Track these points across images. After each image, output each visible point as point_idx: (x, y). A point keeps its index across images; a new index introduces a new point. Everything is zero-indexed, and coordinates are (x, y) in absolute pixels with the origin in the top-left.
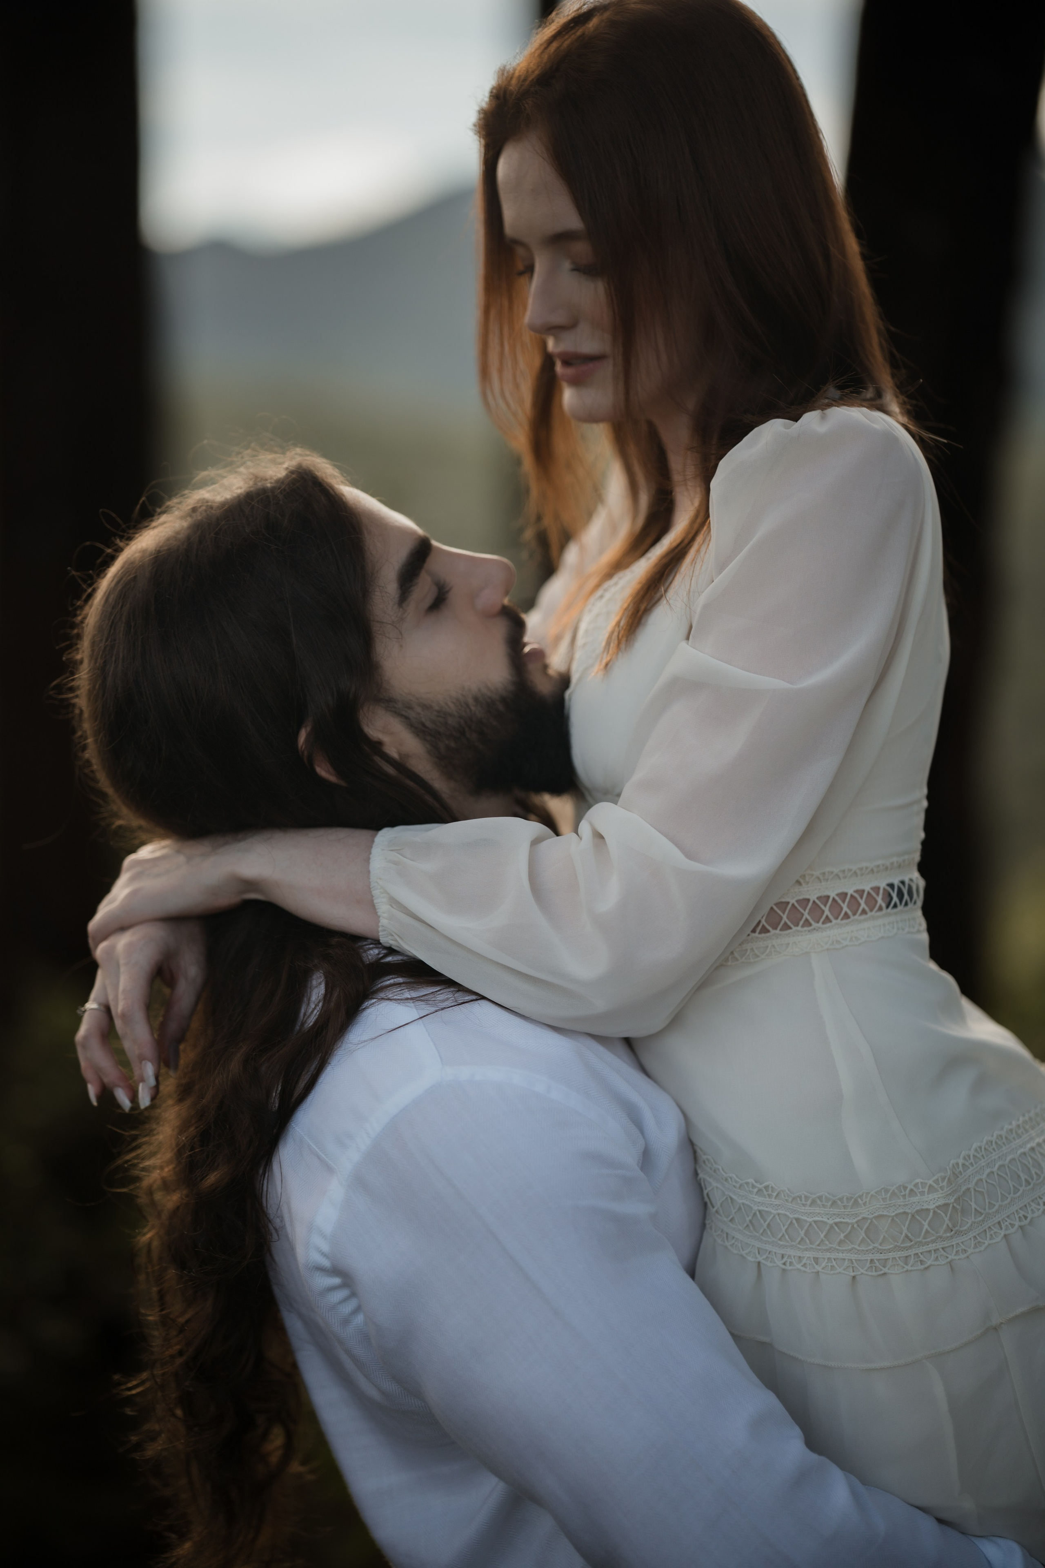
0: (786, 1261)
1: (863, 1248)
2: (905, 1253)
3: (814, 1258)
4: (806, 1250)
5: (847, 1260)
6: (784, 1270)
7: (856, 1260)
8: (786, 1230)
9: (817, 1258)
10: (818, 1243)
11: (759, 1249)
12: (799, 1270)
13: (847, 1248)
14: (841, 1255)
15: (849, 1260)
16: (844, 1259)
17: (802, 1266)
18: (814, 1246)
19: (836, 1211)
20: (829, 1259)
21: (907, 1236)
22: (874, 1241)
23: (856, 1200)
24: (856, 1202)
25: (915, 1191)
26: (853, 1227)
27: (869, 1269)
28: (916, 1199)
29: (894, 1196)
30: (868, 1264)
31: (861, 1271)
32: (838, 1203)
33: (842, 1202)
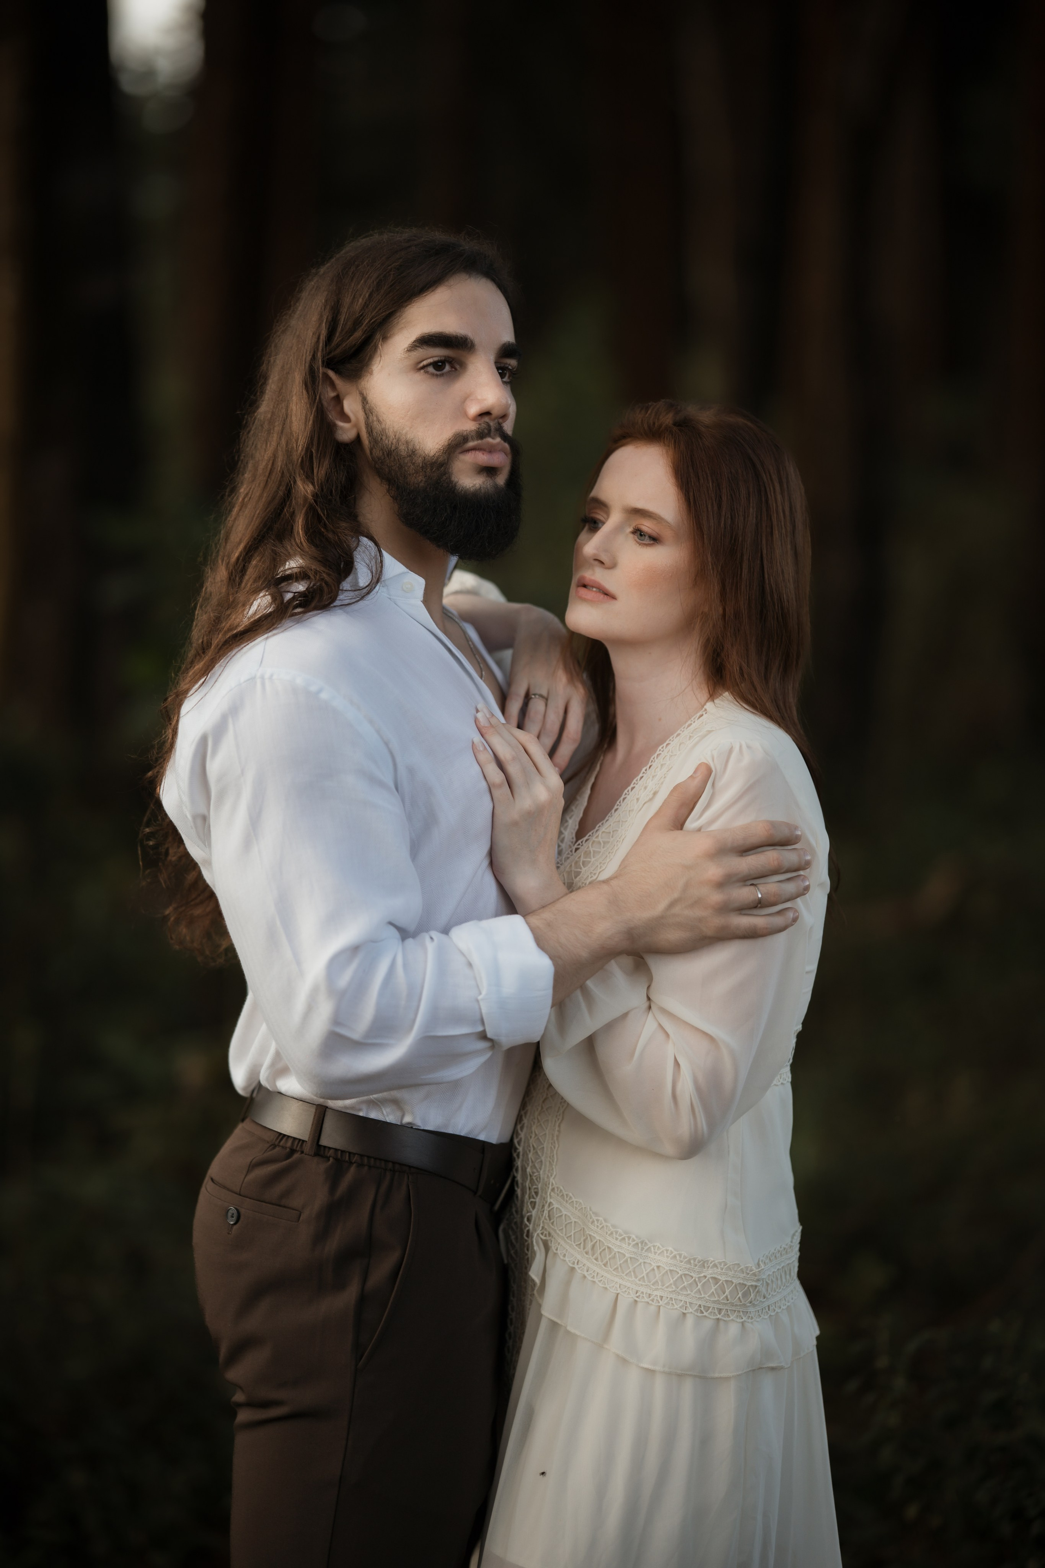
0: (640, 1296)
1: (697, 1296)
2: (721, 1306)
3: (660, 1296)
4: (656, 1289)
5: (683, 1302)
6: (636, 1301)
7: (689, 1303)
8: (648, 1274)
9: (662, 1297)
10: (667, 1285)
11: (620, 1284)
12: (648, 1303)
13: (685, 1293)
14: (680, 1297)
15: (685, 1301)
16: (682, 1301)
17: (651, 1300)
18: (663, 1288)
19: (688, 1266)
20: (671, 1298)
21: (727, 1297)
22: (705, 1293)
23: (704, 1262)
24: (704, 1264)
25: (744, 1270)
26: (695, 1280)
27: (696, 1311)
28: (742, 1275)
29: (729, 1269)
30: (696, 1307)
31: (691, 1310)
32: (692, 1262)
33: (695, 1261)
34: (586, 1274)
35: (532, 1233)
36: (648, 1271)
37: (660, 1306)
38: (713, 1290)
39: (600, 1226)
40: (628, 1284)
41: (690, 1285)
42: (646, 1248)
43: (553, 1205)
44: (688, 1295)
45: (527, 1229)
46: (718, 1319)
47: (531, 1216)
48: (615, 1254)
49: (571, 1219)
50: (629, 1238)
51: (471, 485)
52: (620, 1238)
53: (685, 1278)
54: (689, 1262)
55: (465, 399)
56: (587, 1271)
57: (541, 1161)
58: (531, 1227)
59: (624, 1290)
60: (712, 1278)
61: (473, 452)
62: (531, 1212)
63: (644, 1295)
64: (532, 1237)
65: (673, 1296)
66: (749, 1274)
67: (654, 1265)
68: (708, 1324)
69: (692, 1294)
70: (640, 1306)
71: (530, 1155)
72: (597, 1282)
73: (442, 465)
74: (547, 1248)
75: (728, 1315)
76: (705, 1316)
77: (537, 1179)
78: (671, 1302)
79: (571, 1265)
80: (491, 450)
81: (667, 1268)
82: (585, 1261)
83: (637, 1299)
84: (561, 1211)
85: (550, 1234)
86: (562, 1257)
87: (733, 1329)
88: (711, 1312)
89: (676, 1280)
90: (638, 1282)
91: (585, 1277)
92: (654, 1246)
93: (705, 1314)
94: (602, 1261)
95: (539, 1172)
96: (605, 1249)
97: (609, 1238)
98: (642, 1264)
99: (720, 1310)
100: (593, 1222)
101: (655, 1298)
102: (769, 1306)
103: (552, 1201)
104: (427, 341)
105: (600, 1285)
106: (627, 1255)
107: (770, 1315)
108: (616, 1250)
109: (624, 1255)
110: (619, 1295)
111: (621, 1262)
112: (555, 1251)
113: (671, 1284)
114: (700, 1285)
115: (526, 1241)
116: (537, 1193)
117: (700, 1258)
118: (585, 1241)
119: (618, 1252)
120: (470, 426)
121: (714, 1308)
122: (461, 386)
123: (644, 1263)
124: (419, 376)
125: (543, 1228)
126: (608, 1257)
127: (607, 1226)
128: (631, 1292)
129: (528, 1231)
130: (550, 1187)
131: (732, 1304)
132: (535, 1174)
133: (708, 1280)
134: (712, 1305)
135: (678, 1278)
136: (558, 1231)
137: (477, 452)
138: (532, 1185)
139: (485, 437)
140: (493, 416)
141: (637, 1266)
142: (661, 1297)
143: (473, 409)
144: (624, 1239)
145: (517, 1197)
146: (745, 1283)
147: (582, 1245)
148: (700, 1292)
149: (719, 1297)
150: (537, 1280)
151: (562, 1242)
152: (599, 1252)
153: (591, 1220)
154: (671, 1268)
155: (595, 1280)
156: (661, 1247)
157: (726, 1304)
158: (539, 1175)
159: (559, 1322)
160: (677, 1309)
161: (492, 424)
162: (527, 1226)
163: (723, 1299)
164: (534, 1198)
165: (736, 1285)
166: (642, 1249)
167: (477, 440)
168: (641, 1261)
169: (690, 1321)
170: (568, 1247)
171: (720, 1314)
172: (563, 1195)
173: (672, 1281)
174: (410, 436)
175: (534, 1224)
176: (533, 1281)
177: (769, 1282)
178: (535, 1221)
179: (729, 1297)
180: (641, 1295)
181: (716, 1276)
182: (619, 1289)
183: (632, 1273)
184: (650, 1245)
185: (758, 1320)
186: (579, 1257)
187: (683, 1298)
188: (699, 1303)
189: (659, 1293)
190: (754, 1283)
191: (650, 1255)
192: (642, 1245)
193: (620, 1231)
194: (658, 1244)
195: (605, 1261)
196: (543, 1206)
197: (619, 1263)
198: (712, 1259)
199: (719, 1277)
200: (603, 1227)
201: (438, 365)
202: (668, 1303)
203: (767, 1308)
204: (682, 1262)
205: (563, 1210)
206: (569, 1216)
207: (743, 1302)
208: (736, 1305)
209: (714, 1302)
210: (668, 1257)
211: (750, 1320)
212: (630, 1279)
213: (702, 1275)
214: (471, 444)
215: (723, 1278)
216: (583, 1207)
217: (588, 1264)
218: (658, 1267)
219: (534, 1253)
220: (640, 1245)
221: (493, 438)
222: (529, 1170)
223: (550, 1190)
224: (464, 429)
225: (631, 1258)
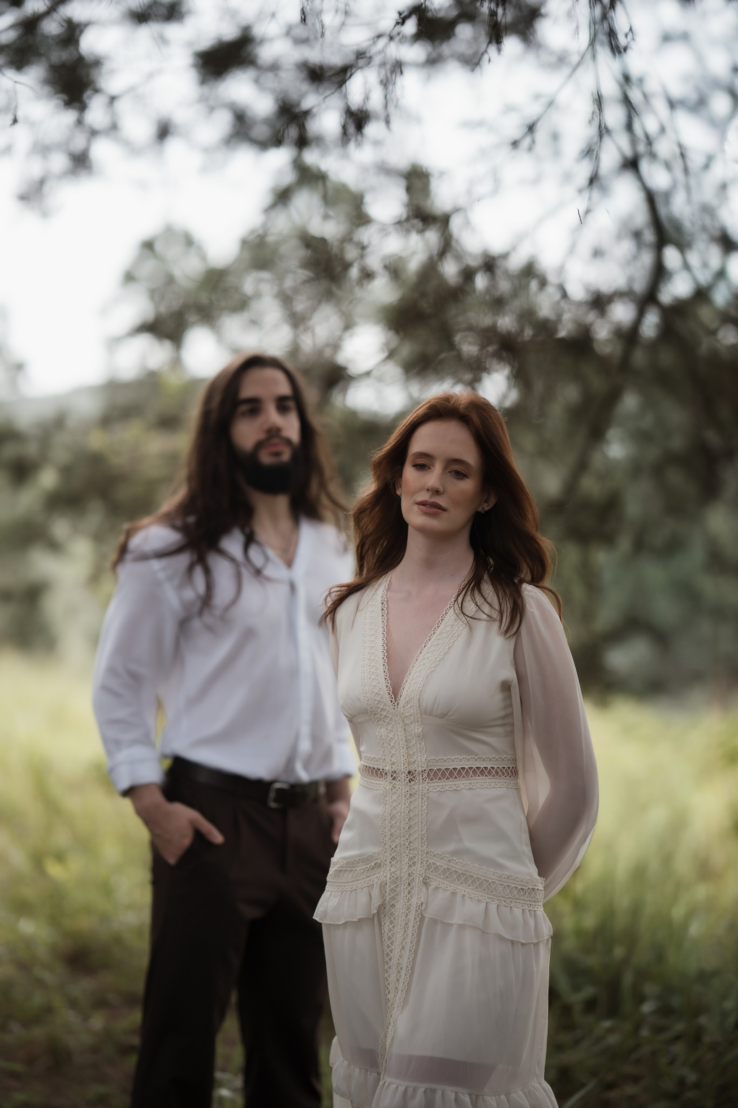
26: (525, 890)
31: (525, 907)
32: (523, 880)
33: (525, 878)
37: (511, 907)
38: (533, 895)
40: (492, 897)
41: (524, 893)
46: (535, 910)
48: (482, 881)
51: (268, 462)
53: (521, 888)
55: (262, 424)
56: (465, 893)
59: (490, 900)
65: (518, 899)
72: (473, 897)
73: (254, 455)
78: (516, 904)
80: (275, 445)
81: (512, 886)
83: (499, 904)
89: (517, 892)
91: (464, 896)
101: (508, 903)
103: (428, 859)
109: (488, 881)
110: (488, 904)
114: (527, 893)
122: (261, 419)
128: (494, 900)
133: (530, 890)
137: (269, 447)
139: (271, 440)
142: (511, 902)
148: (528, 897)
149: (535, 898)
171: (535, 907)
172: (435, 855)
182: (487, 900)
183: (494, 890)
187: (521, 901)
188: (528, 903)
189: (510, 899)
197: (485, 887)
204: (519, 881)
212: (493, 894)
213: (528, 888)
221: (275, 440)
224: (261, 438)
225: (492, 882)
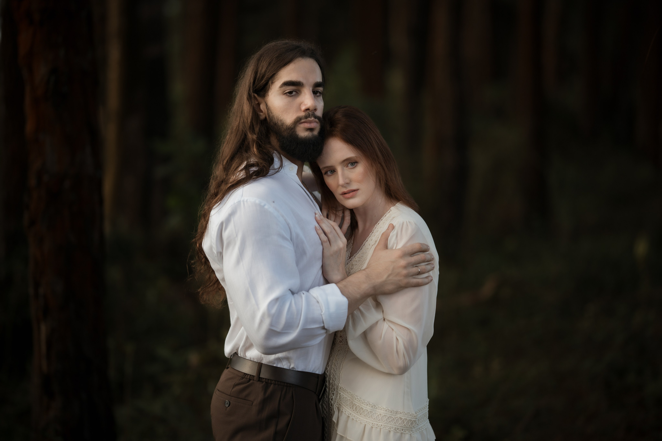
2: (403, 428)
4: (380, 422)
6: (372, 427)
7: (392, 427)
8: (376, 417)
10: (383, 421)
11: (366, 421)
12: (377, 427)
14: (388, 425)
15: (390, 427)
19: (391, 413)
20: (385, 426)
21: (405, 425)
22: (397, 423)
23: (397, 412)
24: (397, 413)
25: (411, 415)
26: (394, 418)
27: (394, 430)
28: (410, 417)
29: (406, 414)
30: (394, 428)
31: (392, 430)
32: (392, 412)
33: (393, 411)
34: (353, 418)
35: (333, 405)
36: (376, 416)
37: (381, 428)
38: (400, 422)
39: (359, 400)
40: (369, 421)
41: (392, 420)
42: (375, 408)
43: (341, 394)
44: (391, 424)
45: (331, 403)
46: (402, 433)
47: (333, 398)
48: (364, 410)
49: (347, 399)
50: (369, 404)
51: (304, 135)
52: (366, 404)
53: (390, 418)
54: (391, 412)
55: (300, 104)
56: (354, 417)
57: (336, 378)
58: (333, 402)
59: (368, 423)
60: (400, 418)
61: (304, 123)
62: (332, 397)
63: (375, 425)
64: (333, 406)
65: (386, 425)
66: (413, 416)
67: (379, 414)
68: (398, 435)
69: (393, 424)
70: (374, 429)
71: (331, 376)
72: (358, 421)
73: (292, 129)
74: (339, 410)
75: (405, 431)
76: (397, 432)
77: (334, 385)
78: (385, 427)
79: (348, 415)
80: (310, 122)
81: (383, 415)
82: (353, 414)
83: (373, 426)
84: (344, 396)
85: (340, 405)
86: (344, 412)
87: (407, 437)
88: (399, 430)
89: (387, 419)
90: (373, 420)
91: (353, 419)
92: (378, 407)
93: (397, 431)
94: (359, 413)
95: (335, 382)
96: (360, 408)
97: (362, 404)
98: (374, 414)
99: (402, 430)
100: (356, 399)
101: (379, 426)
102: (419, 428)
103: (340, 392)
104: (287, 84)
105: (359, 421)
106: (369, 410)
107: (420, 431)
108: (364, 409)
109: (368, 411)
110: (366, 425)
111: (367, 413)
112: (342, 410)
113: (385, 420)
114: (395, 420)
115: (331, 407)
116: (334, 390)
117: (395, 410)
118: (353, 406)
119: (365, 409)
120: (302, 114)
121: (400, 429)
122: (299, 99)
123: (375, 413)
124: (284, 96)
125: (337, 402)
126: (362, 411)
127: (361, 400)
128: (370, 424)
129: (332, 404)
130: (339, 387)
131: (407, 427)
132: (333, 383)
133: (398, 418)
134: (400, 428)
135: (387, 418)
136: (343, 403)
137: (305, 123)
138: (332, 387)
139: (308, 118)
140: (310, 110)
141: (373, 414)
142: (381, 425)
143: (303, 108)
144: (367, 404)
145: (327, 391)
146: (412, 419)
147: (352, 407)
148: (395, 423)
149: (402, 424)
150: (336, 422)
151: (344, 407)
152: (358, 410)
153: (355, 398)
154: (385, 415)
155: (357, 420)
156: (381, 407)
157: (404, 427)
158: (335, 383)
159: (344, 436)
160: (387, 429)
161: (310, 113)
162: (331, 402)
163: (404, 425)
164: (333, 392)
165: (408, 420)
166: (374, 408)
167: (305, 119)
168: (374, 412)
169: (392, 433)
170: (347, 409)
171: (402, 431)
172: (344, 390)
173: (385, 419)
174: (282, 118)
175: (334, 401)
176: (334, 422)
177: (419, 419)
178: (334, 400)
179: (406, 424)
180: (374, 425)
181: (401, 417)
182: (366, 423)
183: (371, 417)
184: (377, 406)
185: (416, 433)
186: (351, 412)
187: (389, 425)
188: (395, 427)
189: (380, 424)
190: (415, 420)
191: (377, 410)
192: (374, 407)
193: (366, 401)
194: (380, 406)
195: (360, 413)
196: (337, 394)
197: (366, 413)
198: (400, 411)
199: (402, 417)
200: (360, 400)
201: (290, 93)
202: (384, 427)
203: (419, 429)
204: (389, 412)
205: (344, 395)
206: (347, 398)
207: (411, 427)
208: (408, 428)
209: (400, 426)
210: (384, 410)
211: (413, 433)
212: (370, 419)
213: (396, 417)
214: (303, 121)
215: (403, 418)
216: (352, 394)
217: (354, 414)
218: (380, 414)
219: (334, 412)
220: (373, 406)
221: (311, 118)
222: (331, 381)
223: (339, 389)
224: (300, 115)
225: (370, 411)
